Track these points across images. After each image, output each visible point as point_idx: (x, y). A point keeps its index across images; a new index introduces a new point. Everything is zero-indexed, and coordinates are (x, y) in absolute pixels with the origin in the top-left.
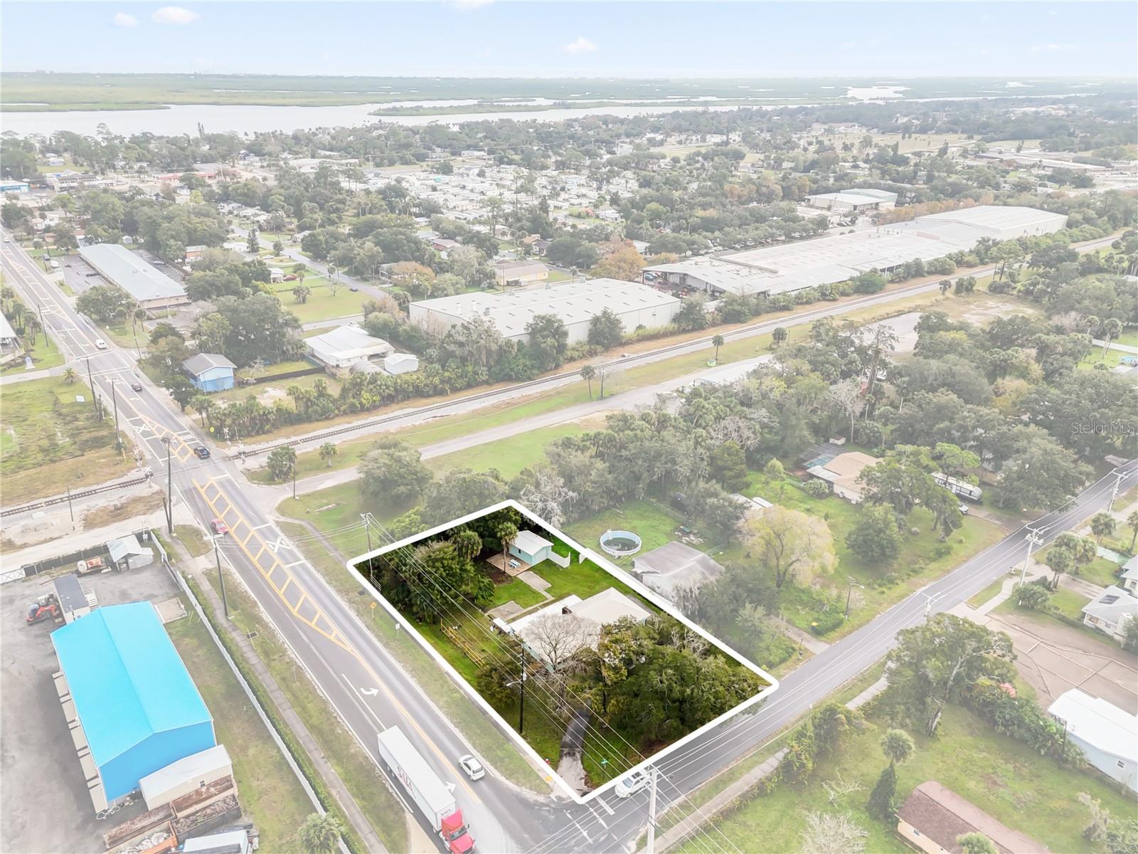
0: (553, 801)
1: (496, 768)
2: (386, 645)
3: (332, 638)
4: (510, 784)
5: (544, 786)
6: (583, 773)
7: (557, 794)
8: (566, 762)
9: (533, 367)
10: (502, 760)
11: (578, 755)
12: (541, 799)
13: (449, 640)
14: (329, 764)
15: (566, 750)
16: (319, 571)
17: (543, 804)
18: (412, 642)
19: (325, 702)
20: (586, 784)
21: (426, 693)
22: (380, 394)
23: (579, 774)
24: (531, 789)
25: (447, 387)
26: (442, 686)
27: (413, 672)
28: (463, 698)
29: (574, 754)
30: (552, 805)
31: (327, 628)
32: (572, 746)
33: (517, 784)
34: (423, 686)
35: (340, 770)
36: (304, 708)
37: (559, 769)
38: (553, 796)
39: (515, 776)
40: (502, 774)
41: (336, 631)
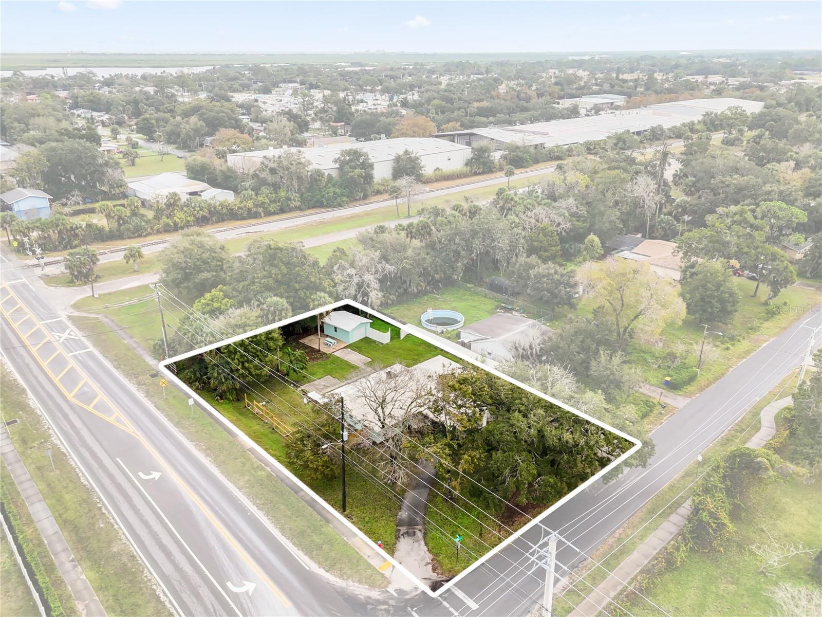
0: (392, 597)
1: (311, 558)
2: (177, 425)
3: (111, 420)
4: (331, 578)
5: (379, 577)
6: (429, 557)
7: (397, 587)
8: (404, 544)
9: (342, 195)
10: (319, 547)
11: (420, 535)
12: (375, 594)
13: (255, 416)
14: (79, 569)
15: (403, 529)
16: (107, 358)
17: (379, 602)
18: (210, 420)
19: (88, 491)
20: (434, 570)
21: (223, 473)
22: (195, 216)
23: (423, 559)
24: (360, 582)
25: (261, 210)
26: (244, 464)
27: (209, 451)
28: (269, 476)
29: (414, 534)
30: (391, 602)
31: (108, 411)
32: (411, 523)
33: (341, 577)
34: (218, 466)
35: (93, 575)
36: (60, 500)
37: (397, 553)
38: (391, 589)
39: (338, 566)
40: (320, 564)
41: (117, 412)
